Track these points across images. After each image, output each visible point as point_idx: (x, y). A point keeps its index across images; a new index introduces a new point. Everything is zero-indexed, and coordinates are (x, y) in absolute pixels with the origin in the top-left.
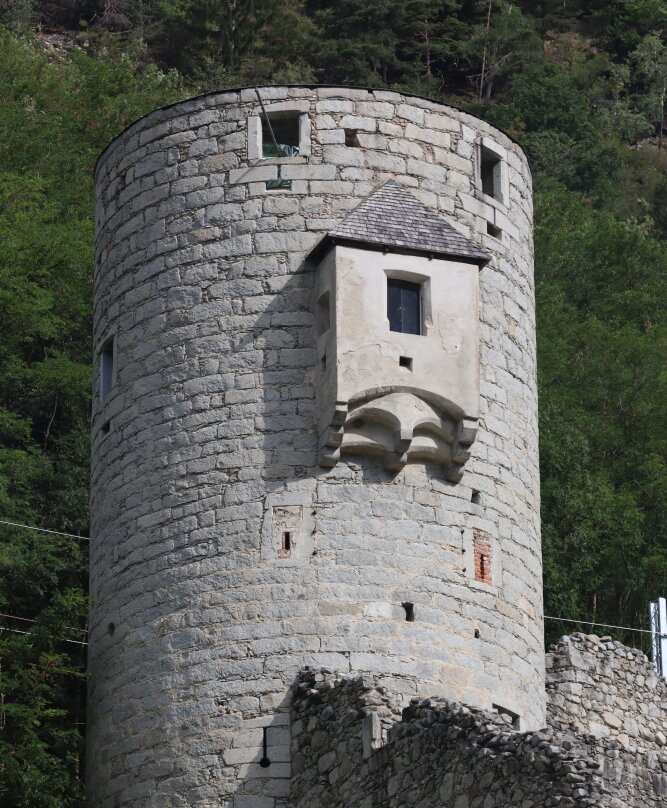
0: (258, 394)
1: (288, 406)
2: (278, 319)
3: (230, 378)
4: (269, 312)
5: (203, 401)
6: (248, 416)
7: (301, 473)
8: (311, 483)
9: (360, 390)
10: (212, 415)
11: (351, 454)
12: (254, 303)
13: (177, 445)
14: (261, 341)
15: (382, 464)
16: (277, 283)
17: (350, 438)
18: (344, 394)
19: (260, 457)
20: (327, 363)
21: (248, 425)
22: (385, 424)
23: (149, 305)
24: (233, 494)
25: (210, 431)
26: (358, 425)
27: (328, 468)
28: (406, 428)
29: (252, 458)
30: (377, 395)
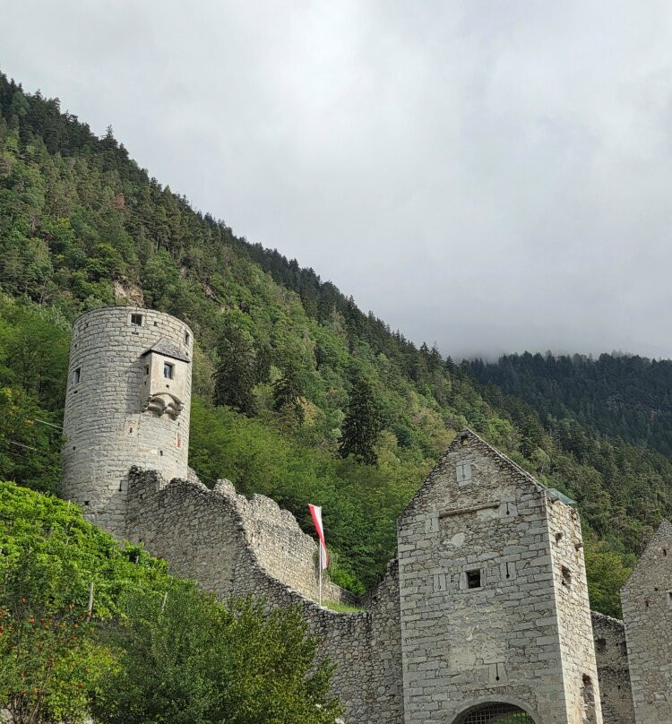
0: (125, 389)
1: (134, 394)
2: (132, 370)
3: (118, 384)
4: (130, 367)
5: (109, 389)
6: (123, 395)
7: (136, 412)
8: (138, 415)
9: (156, 393)
10: (112, 393)
11: (150, 409)
12: (126, 364)
13: (100, 400)
14: (127, 375)
15: (158, 413)
16: (133, 360)
17: (151, 405)
18: (152, 393)
19: (125, 406)
20: (147, 383)
21: (122, 398)
22: (161, 402)
23: (94, 361)
24: (116, 415)
25: (111, 398)
26: (153, 401)
27: (143, 412)
28: (166, 404)
29: (123, 407)
30: (160, 394)
